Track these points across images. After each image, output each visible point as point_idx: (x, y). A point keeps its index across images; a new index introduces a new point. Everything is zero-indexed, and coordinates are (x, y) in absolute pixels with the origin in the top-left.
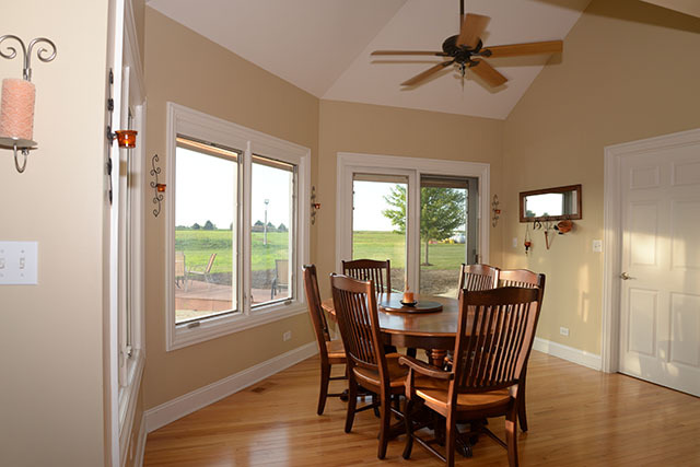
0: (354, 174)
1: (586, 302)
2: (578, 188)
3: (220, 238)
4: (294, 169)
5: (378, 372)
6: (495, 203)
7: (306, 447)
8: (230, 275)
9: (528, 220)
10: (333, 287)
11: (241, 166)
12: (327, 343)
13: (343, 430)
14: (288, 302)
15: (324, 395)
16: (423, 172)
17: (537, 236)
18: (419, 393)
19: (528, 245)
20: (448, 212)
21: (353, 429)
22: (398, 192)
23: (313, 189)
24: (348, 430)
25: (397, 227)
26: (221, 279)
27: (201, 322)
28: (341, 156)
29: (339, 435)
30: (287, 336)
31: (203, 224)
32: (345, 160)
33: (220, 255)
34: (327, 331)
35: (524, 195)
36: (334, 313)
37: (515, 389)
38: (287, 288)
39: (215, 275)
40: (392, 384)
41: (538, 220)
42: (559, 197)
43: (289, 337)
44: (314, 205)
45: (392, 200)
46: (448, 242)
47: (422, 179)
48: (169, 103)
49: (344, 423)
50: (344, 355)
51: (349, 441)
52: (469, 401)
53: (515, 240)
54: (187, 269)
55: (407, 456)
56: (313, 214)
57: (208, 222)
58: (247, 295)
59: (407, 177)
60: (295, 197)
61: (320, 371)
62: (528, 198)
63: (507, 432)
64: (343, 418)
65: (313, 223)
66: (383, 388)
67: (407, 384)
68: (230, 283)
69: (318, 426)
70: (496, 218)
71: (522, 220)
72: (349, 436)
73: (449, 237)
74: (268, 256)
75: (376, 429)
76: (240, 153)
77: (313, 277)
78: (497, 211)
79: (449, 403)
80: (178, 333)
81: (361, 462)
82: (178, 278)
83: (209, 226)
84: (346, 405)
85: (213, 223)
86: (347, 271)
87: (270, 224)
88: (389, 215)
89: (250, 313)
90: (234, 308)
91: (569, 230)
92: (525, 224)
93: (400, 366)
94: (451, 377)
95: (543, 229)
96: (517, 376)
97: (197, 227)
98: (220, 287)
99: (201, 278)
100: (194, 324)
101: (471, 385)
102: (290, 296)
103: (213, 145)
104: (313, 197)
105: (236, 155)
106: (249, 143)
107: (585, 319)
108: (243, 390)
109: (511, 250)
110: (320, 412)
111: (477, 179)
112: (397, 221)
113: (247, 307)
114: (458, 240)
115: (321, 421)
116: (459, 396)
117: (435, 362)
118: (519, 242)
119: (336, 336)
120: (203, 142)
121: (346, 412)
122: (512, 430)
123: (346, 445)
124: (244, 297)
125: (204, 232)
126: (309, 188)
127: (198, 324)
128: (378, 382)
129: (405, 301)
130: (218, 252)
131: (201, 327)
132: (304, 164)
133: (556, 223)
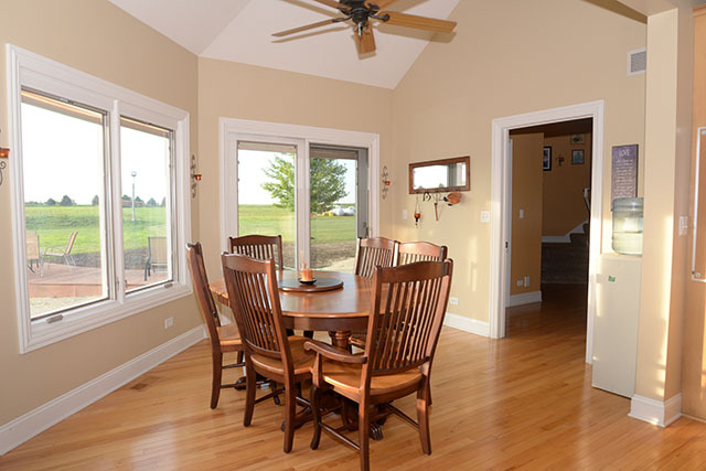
0: (238, 142)
1: (475, 272)
2: (466, 160)
3: (80, 214)
4: (170, 133)
5: (280, 360)
6: (385, 175)
7: (201, 449)
8: (98, 255)
9: (418, 192)
10: (225, 268)
11: (107, 129)
12: (218, 328)
13: (242, 424)
14: (169, 285)
15: (217, 386)
16: (312, 141)
17: (427, 207)
18: (327, 379)
19: (417, 217)
20: (329, 184)
21: (252, 422)
22: (277, 165)
23: (193, 158)
24: (247, 423)
25: (277, 201)
26: (86, 260)
27: (63, 314)
28: (223, 121)
29: (236, 430)
30: (169, 323)
31: (59, 199)
32: (229, 128)
33: (83, 233)
34: (216, 315)
35: (413, 166)
36: (226, 296)
37: (426, 366)
38: (165, 267)
39: (78, 255)
40: (296, 371)
41: (427, 191)
42: (444, 169)
43: (171, 323)
44: (195, 176)
45: (271, 173)
46: (327, 215)
47: (311, 148)
48: (8, 46)
49: (242, 416)
50: (239, 342)
51: (248, 436)
52: (381, 383)
53: (405, 212)
54: (43, 251)
55: (315, 446)
56: (194, 186)
57: (66, 197)
58: (120, 280)
59: (296, 147)
60: (173, 166)
61: (211, 358)
62: (416, 169)
63: (419, 412)
64: (240, 410)
65: (194, 195)
66: (287, 376)
67: (314, 370)
68: (98, 265)
69: (212, 422)
70: (385, 190)
71: (412, 191)
72: (249, 431)
73: (329, 209)
74: (138, 234)
75: (277, 419)
76: (105, 113)
77: (199, 256)
78: (387, 183)
79: (362, 388)
80: (33, 330)
81: (265, 459)
82: (32, 262)
83: (67, 201)
84: (244, 394)
85: (71, 198)
86: (235, 248)
87: (138, 199)
88: (269, 187)
89: (125, 299)
90: (105, 295)
91: (458, 202)
92: (415, 195)
93: (306, 351)
94: (365, 361)
95: (433, 201)
96: (428, 354)
97: (52, 202)
98: (83, 269)
99: (61, 260)
100: (55, 318)
101: (385, 366)
102: (170, 278)
103: (70, 102)
104: (193, 167)
105: (100, 116)
106: (116, 102)
107: (474, 289)
108: (119, 389)
109: (400, 222)
110: (214, 405)
111: (367, 149)
112: (277, 194)
113: (120, 293)
114: (338, 213)
115: (215, 416)
116: (373, 379)
117: (339, 343)
118: (408, 214)
119: (226, 320)
120: (58, 98)
121: (244, 402)
122: (423, 408)
123: (247, 441)
124: (116, 283)
125: (62, 208)
126: (189, 157)
127: (61, 318)
128: (280, 371)
129: (304, 280)
130: (81, 230)
131: (63, 320)
132: (182, 130)
133: (446, 195)
